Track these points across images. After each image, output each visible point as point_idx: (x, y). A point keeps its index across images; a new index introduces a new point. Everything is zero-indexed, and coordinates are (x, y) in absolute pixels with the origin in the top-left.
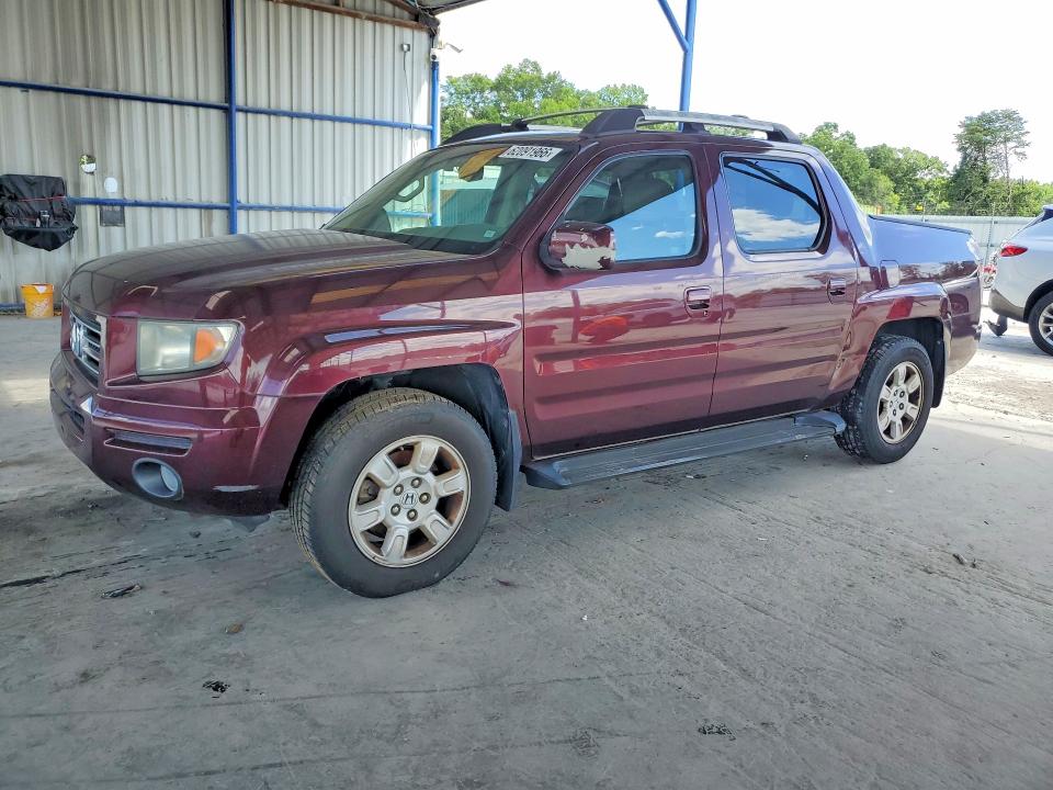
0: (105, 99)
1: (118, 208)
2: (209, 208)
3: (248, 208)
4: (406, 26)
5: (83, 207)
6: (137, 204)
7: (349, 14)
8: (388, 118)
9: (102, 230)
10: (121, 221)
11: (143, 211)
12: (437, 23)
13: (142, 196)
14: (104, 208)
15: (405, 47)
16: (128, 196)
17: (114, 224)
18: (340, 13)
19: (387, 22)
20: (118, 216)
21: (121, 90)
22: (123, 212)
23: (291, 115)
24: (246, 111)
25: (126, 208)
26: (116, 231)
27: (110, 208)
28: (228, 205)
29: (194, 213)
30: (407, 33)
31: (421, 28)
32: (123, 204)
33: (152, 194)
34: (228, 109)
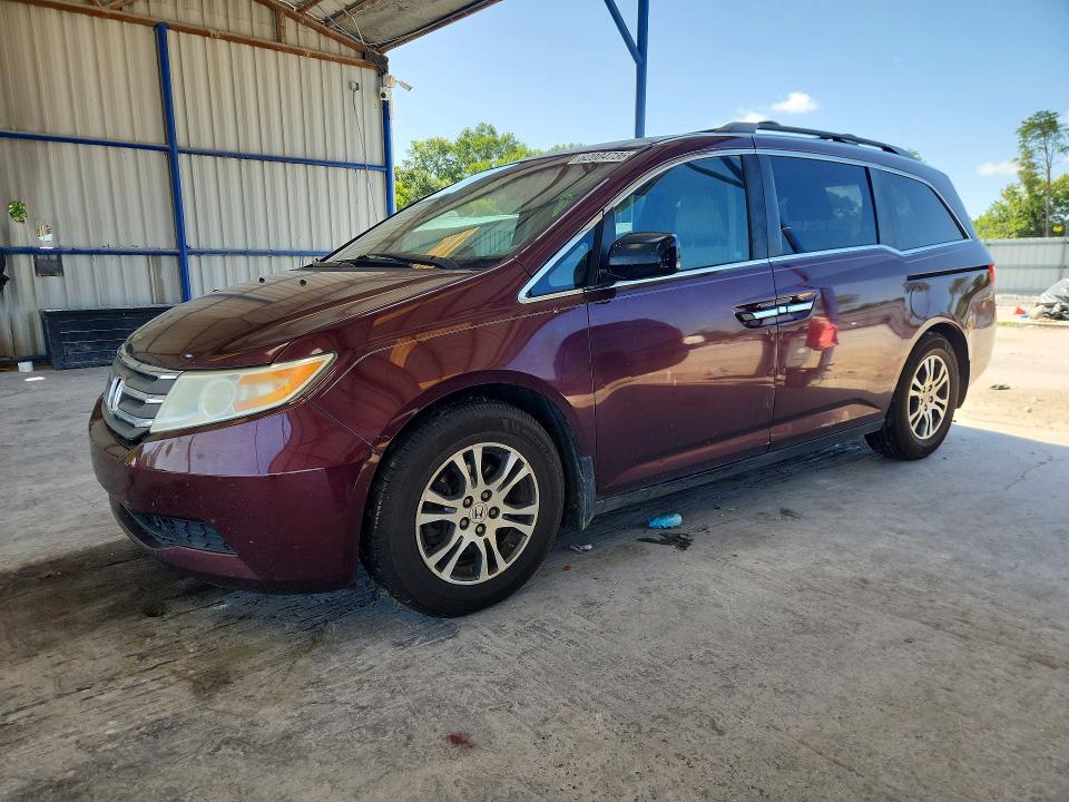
0: (32, 142)
1: (54, 257)
2: (157, 254)
3: (200, 253)
4: (354, 64)
5: (15, 257)
6: (74, 252)
7: (292, 51)
8: (340, 158)
9: (38, 281)
10: (58, 270)
11: (82, 260)
12: (385, 61)
13: (80, 244)
14: (39, 257)
15: (354, 86)
16: (65, 244)
17: (52, 274)
18: (283, 50)
19: (333, 60)
20: (55, 265)
21: (49, 131)
22: (60, 260)
23: (239, 156)
24: (190, 153)
25: (63, 257)
26: (54, 281)
27: (46, 257)
28: (177, 251)
29: (141, 259)
30: (355, 70)
31: (368, 67)
32: (59, 252)
33: (92, 241)
34: (170, 150)
